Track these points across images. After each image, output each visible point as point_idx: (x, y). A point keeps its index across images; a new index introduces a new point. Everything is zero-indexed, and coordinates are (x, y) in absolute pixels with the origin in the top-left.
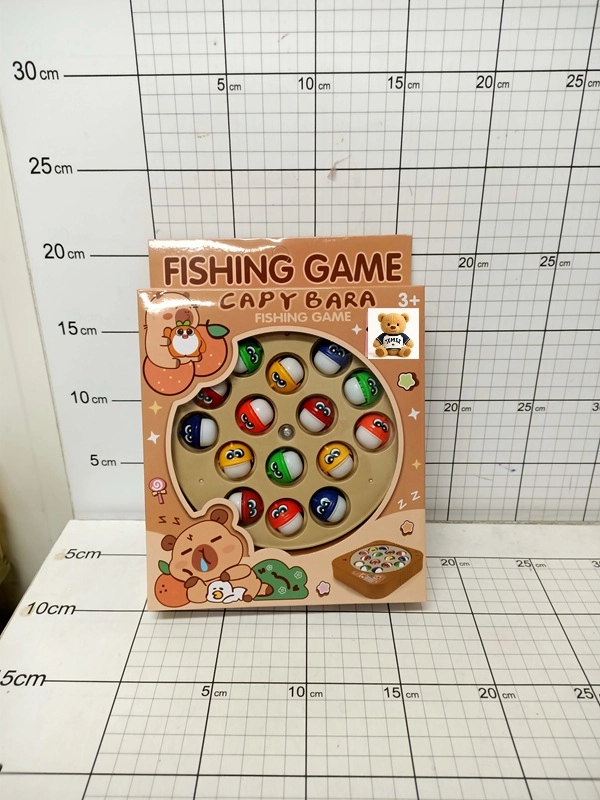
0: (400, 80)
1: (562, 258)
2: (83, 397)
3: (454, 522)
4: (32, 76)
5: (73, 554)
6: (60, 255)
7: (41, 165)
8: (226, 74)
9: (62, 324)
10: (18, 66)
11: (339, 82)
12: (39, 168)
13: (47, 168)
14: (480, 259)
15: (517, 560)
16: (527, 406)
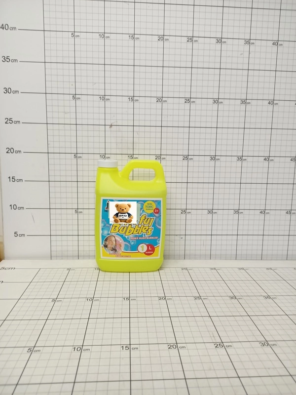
0: (132, 99)
1: (190, 157)
2: (14, 207)
5: (3, 268)
6: (12, 152)
7: (9, 121)
8: (75, 94)
9: (10, 177)
10: (5, 89)
11: (112, 98)
12: (8, 122)
13: (11, 122)
14: (162, 157)
15: (182, 268)
16: (184, 211)
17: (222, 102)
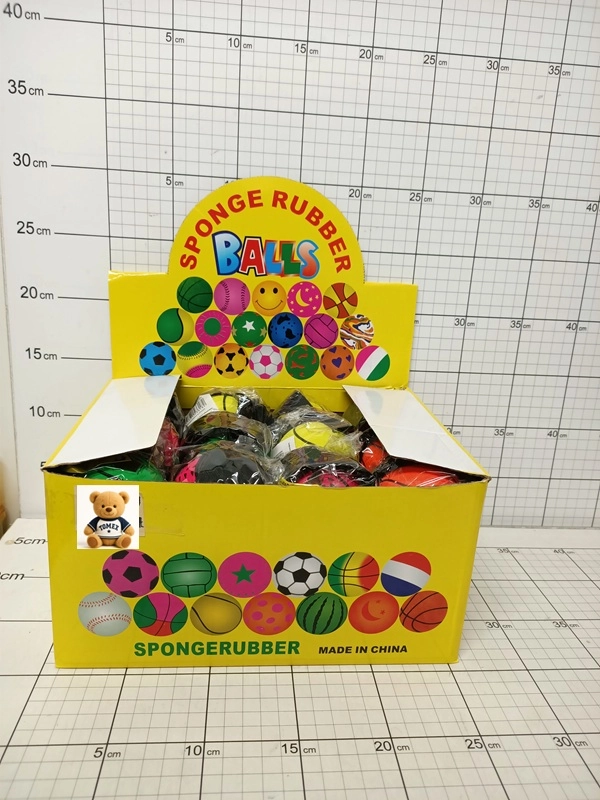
2: (38, 411)
4: (27, 163)
5: (21, 540)
6: (34, 295)
7: (25, 228)
8: (173, 174)
9: (29, 350)
10: (17, 156)
12: (24, 230)
13: (30, 230)
17: (489, 202)
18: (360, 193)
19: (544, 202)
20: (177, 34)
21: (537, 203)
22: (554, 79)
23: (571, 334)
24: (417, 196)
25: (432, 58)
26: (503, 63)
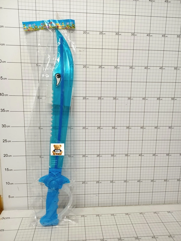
1: (100, 155)
2: (8, 183)
3: (86, 207)
5: (3, 218)
12: (5, 141)
15: (96, 215)
16: (98, 182)
17: (117, 128)
18: (85, 128)
19: (130, 127)
20: (40, 97)
21: (128, 128)
22: (129, 101)
23: (140, 157)
24: (99, 128)
25: (100, 98)
26: (117, 98)
